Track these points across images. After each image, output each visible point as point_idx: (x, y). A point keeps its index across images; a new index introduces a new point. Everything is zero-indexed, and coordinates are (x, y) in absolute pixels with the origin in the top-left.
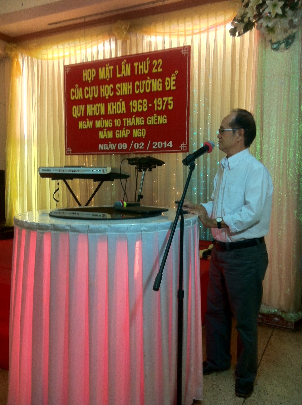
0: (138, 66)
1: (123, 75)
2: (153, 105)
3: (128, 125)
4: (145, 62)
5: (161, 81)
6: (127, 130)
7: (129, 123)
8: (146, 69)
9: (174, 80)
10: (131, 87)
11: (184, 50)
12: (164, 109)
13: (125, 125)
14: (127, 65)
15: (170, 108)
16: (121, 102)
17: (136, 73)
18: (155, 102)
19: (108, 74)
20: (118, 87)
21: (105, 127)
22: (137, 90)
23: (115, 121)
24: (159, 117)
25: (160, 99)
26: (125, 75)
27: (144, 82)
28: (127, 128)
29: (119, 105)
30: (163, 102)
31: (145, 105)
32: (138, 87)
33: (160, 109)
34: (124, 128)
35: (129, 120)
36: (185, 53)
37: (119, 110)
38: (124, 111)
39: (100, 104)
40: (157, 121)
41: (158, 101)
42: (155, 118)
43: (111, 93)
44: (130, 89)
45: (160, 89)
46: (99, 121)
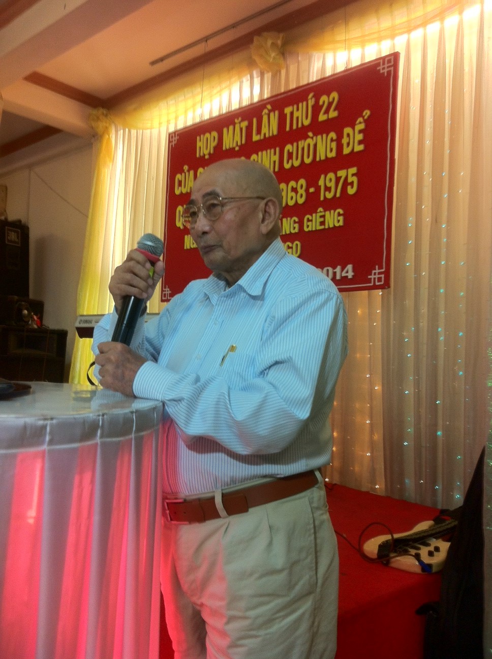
0: (292, 114)
1: (265, 134)
2: (318, 189)
4: (305, 103)
8: (307, 117)
9: (360, 132)
11: (384, 64)
12: (338, 195)
14: (272, 115)
15: (351, 191)
17: (288, 129)
18: (321, 183)
19: (237, 138)
24: (327, 213)
25: (331, 175)
26: (267, 136)
27: (301, 144)
30: (338, 179)
31: (302, 191)
32: (290, 155)
33: (329, 196)
40: (322, 223)
41: (327, 180)
42: (321, 217)
44: (275, 162)
45: (333, 155)
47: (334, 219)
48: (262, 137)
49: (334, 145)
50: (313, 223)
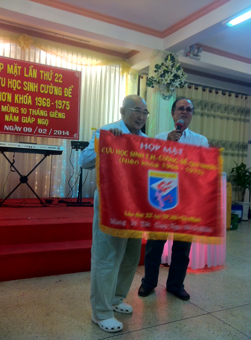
0: (43, 74)
2: (55, 104)
3: (33, 114)
4: (49, 72)
5: (61, 89)
6: (32, 118)
7: (34, 113)
8: (50, 78)
9: (70, 91)
10: (37, 87)
11: (77, 73)
12: (63, 108)
13: (30, 114)
14: (34, 70)
15: (68, 109)
16: (28, 96)
17: (42, 78)
18: (56, 102)
19: (16, 71)
20: (25, 84)
21: (12, 112)
22: (42, 91)
23: (22, 109)
24: (59, 113)
25: (60, 101)
26: (32, 77)
27: (48, 86)
28: (32, 116)
29: (26, 98)
30: (63, 104)
31: (49, 103)
32: (43, 89)
33: (60, 108)
34: (30, 116)
35: (34, 111)
36: (78, 76)
37: (25, 102)
38: (30, 103)
39: (7, 93)
42: (56, 114)
43: (19, 87)
44: (36, 88)
45: (61, 94)
46: (6, 106)
47: (61, 116)
48: (29, 76)
49: (61, 92)
50: (53, 115)
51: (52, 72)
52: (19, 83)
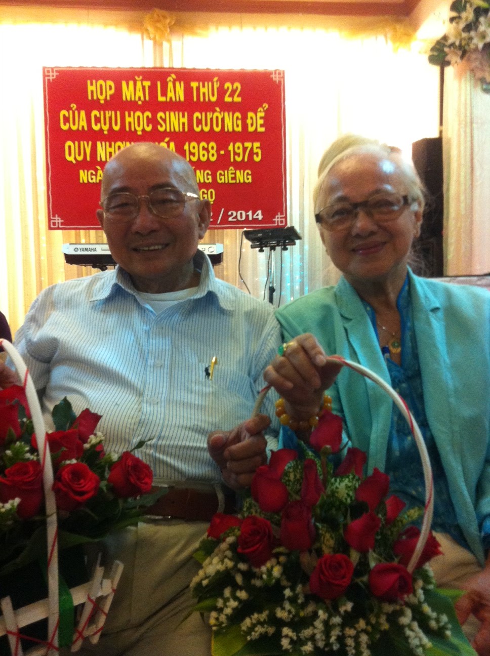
0: (198, 89)
1: (171, 98)
2: (228, 153)
4: (210, 84)
5: (240, 116)
8: (213, 95)
9: (261, 118)
10: (185, 120)
12: (246, 159)
14: (177, 84)
15: (257, 159)
16: (168, 143)
17: (195, 99)
18: (231, 148)
19: (140, 93)
20: (161, 118)
22: (197, 126)
24: (238, 172)
25: (238, 144)
26: (174, 99)
27: (209, 115)
30: (245, 149)
31: (214, 152)
33: (239, 159)
36: (277, 79)
39: (124, 142)
40: (234, 178)
41: (236, 148)
42: (232, 174)
43: (148, 126)
44: (184, 124)
45: (239, 129)
47: (244, 177)
48: (168, 100)
49: (240, 122)
50: (225, 177)
51: (217, 81)
52: (148, 117)
